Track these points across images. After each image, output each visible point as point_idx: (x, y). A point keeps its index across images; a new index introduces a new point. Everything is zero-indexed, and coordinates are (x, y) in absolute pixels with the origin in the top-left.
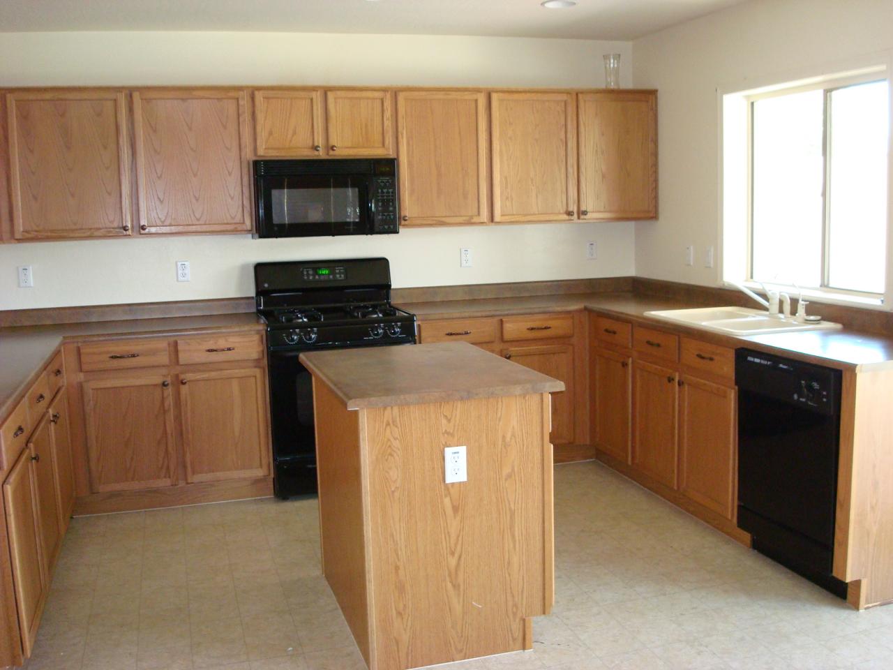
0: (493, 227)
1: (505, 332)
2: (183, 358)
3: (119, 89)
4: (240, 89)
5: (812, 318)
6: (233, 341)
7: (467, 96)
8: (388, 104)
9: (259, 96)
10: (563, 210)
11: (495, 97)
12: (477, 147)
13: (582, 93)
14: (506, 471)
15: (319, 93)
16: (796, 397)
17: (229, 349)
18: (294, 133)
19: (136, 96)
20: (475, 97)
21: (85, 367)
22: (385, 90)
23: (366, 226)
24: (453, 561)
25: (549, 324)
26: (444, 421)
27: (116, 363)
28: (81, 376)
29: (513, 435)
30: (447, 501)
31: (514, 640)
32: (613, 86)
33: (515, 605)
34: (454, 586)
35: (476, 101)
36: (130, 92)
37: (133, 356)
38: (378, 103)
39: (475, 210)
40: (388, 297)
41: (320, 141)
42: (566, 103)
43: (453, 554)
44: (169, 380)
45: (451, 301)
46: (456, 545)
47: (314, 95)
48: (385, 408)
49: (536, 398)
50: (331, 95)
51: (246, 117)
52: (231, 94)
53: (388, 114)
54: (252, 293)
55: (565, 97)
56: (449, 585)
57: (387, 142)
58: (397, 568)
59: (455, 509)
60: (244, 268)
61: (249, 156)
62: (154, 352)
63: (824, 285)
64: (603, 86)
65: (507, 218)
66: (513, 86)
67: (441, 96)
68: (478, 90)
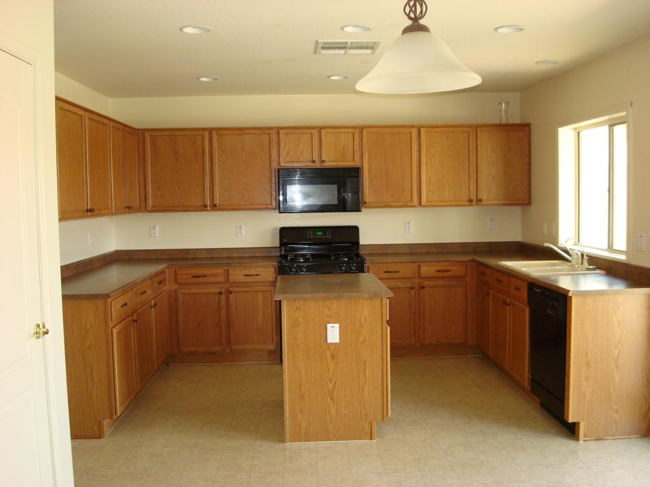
0: (420, 208)
1: (421, 272)
2: (232, 278)
3: (204, 129)
4: (271, 128)
5: (591, 267)
6: (259, 271)
7: (406, 130)
8: (357, 136)
9: (282, 132)
10: (467, 198)
11: (422, 130)
12: (412, 160)
13: (479, 126)
14: (361, 339)
15: (316, 130)
17: (257, 275)
18: (302, 153)
19: (214, 133)
20: (409, 131)
21: (179, 281)
22: (355, 128)
23: (341, 207)
24: (331, 385)
26: (327, 309)
27: (195, 280)
28: (176, 286)
29: (366, 320)
30: (328, 352)
31: (366, 433)
32: (504, 121)
33: (366, 414)
34: (331, 399)
35: (411, 133)
36: (211, 130)
37: (205, 276)
38: (351, 135)
39: (409, 198)
41: (316, 158)
42: (469, 132)
43: (331, 381)
44: (223, 290)
45: (399, 253)
46: (333, 376)
47: (313, 131)
48: (295, 301)
50: (323, 132)
51: (274, 144)
52: (266, 132)
53: (357, 141)
55: (468, 129)
56: (329, 399)
57: (356, 158)
58: (300, 386)
59: (333, 357)
60: (274, 230)
61: (275, 166)
62: (216, 275)
64: (498, 122)
65: (429, 204)
66: (434, 124)
67: (388, 130)
68: (413, 127)
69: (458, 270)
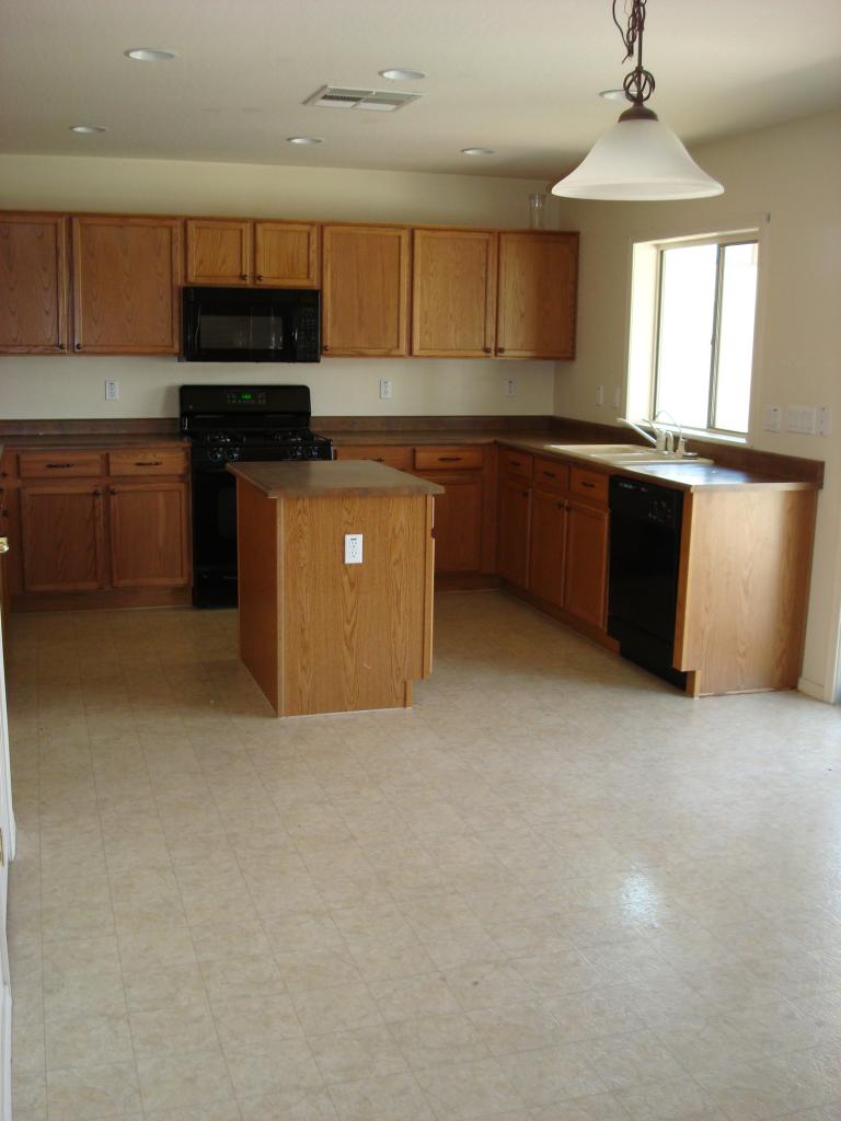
0: (411, 361)
1: (418, 461)
2: (114, 470)
3: (60, 214)
4: (173, 218)
5: (690, 454)
6: (160, 456)
7: (392, 233)
8: (314, 237)
9: (191, 225)
10: (481, 346)
11: (418, 234)
12: (399, 281)
13: (505, 233)
14: (395, 557)
15: (248, 225)
16: (650, 515)
17: (157, 464)
18: (224, 262)
19: (76, 222)
20: (399, 233)
21: (23, 474)
22: (312, 224)
23: (289, 354)
24: (348, 628)
25: (460, 455)
26: (345, 513)
27: (51, 472)
28: (19, 483)
29: (401, 529)
30: (346, 579)
31: (397, 698)
32: (537, 226)
33: (399, 669)
34: (349, 648)
35: (400, 237)
36: (70, 217)
37: (68, 466)
38: (304, 236)
39: (395, 345)
40: (307, 425)
41: (247, 271)
42: (487, 242)
43: (349, 622)
44: (100, 490)
45: (369, 431)
46: (351, 614)
47: (243, 226)
48: (298, 499)
49: (421, 499)
50: (260, 228)
51: (179, 245)
52: (165, 223)
53: (314, 247)
54: (176, 414)
55: (487, 236)
56: (345, 648)
57: (311, 276)
58: (303, 631)
59: (352, 585)
60: (169, 390)
61: (179, 282)
62: (87, 464)
63: (711, 427)
64: (525, 226)
65: (422, 353)
66: (436, 226)
67: (364, 231)
68: (402, 228)
69: (469, 458)
